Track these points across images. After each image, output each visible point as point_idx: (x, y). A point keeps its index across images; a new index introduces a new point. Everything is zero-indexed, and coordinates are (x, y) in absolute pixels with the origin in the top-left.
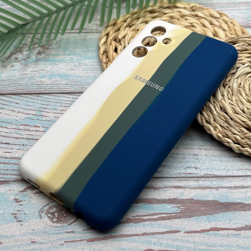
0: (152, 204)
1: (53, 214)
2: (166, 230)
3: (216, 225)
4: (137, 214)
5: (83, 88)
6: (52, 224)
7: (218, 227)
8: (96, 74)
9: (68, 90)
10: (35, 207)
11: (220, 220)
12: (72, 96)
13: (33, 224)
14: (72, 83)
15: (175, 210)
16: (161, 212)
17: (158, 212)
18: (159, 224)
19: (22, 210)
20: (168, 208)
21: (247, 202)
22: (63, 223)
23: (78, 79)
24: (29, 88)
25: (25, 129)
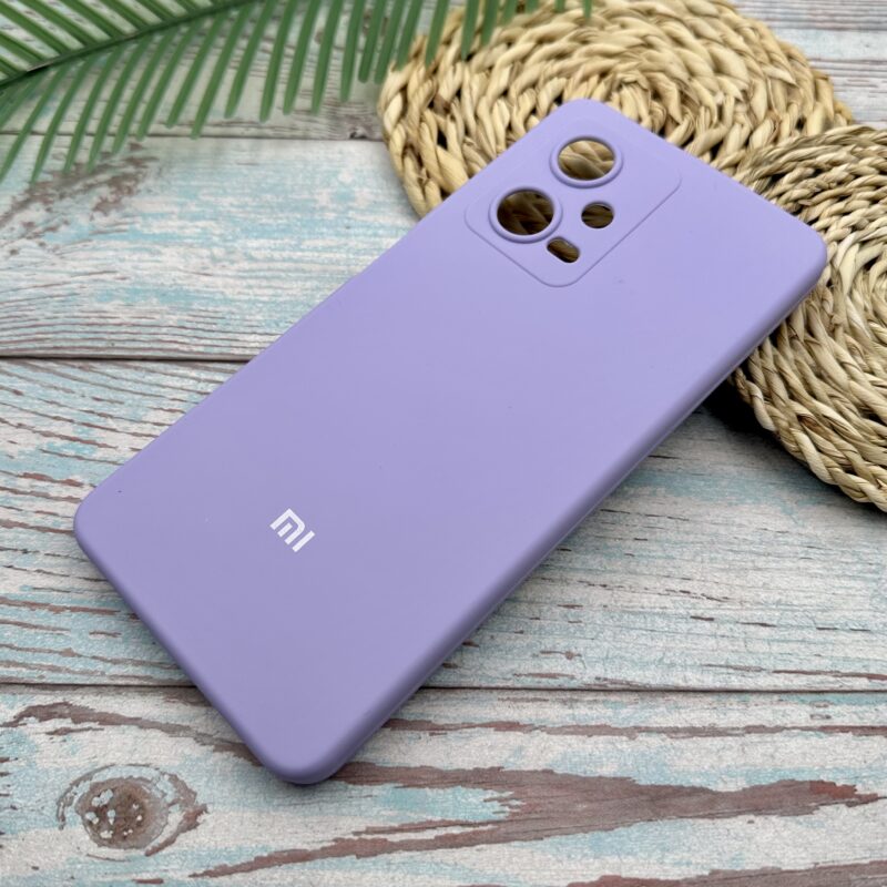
0: (420, 786)
1: (100, 812)
2: (457, 883)
3: (619, 868)
4: (370, 825)
5: (235, 344)
6: (94, 849)
7: (623, 875)
8: (279, 291)
9: (185, 348)
10: (45, 786)
11: (632, 849)
12: (194, 374)
13: (36, 848)
14: (198, 323)
15: (492, 810)
16: (447, 819)
17: (438, 818)
18: (438, 860)
19: (4, 792)
20: (469, 804)
21: (721, 788)
22: (132, 847)
23: (221, 308)
24: (60, 336)
25: (34, 490)
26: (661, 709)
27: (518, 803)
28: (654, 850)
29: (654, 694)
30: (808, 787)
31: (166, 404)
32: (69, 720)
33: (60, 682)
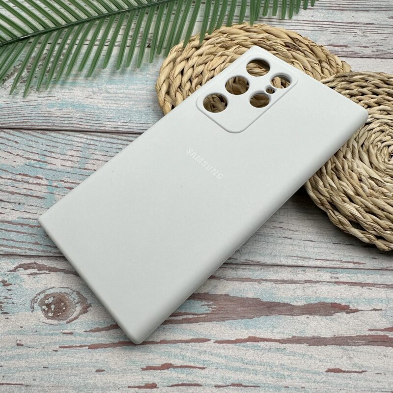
1: (48, 306)
2: (191, 337)
3: (255, 334)
6: (46, 320)
7: (258, 336)
9: (82, 127)
11: (261, 326)
12: (86, 137)
13: (22, 319)
14: (87, 117)
15: (205, 309)
16: (187, 312)
17: (183, 312)
18: (183, 328)
19: (10, 297)
20: (196, 306)
21: (295, 304)
22: (61, 320)
23: (96, 112)
24: (33, 121)
25: (23, 180)
26: (272, 272)
27: (215, 307)
28: (269, 327)
29: (268, 266)
30: (330, 305)
31: (75, 148)
32: (37, 270)
33: (33, 255)
